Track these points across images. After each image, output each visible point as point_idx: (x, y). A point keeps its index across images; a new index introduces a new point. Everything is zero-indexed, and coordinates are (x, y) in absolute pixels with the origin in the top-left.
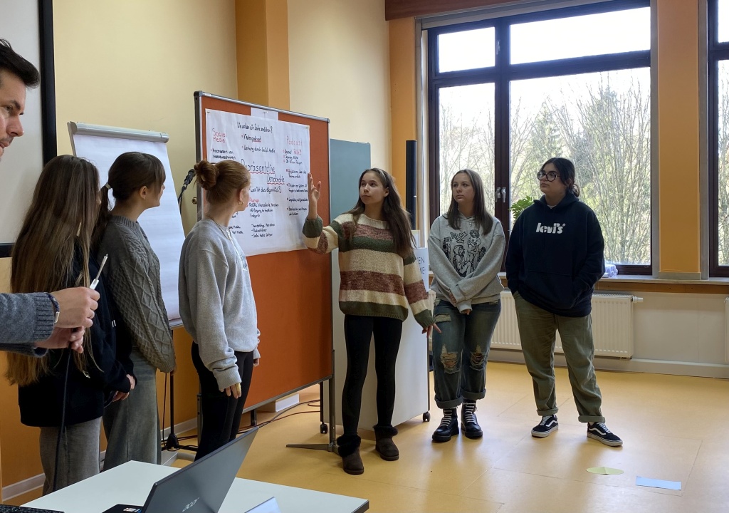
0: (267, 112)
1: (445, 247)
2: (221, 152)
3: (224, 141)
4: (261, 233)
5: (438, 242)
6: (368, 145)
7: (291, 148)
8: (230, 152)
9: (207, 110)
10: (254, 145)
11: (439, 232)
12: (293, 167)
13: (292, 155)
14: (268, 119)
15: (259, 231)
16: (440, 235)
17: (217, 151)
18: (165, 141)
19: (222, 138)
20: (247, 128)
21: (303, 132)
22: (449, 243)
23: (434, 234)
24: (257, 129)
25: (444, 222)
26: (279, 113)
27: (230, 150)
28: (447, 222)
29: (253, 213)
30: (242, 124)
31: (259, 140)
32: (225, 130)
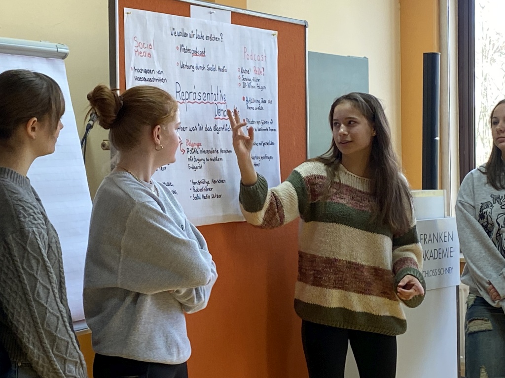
0: (215, 11)
1: (482, 216)
2: (146, 72)
3: (150, 55)
4: (205, 193)
5: (471, 210)
6: (365, 61)
7: (251, 65)
8: (159, 72)
9: (126, 10)
10: (196, 61)
11: (473, 194)
12: (252, 93)
13: (251, 76)
14: (215, 23)
15: (202, 190)
16: (474, 199)
17: (140, 71)
18: (64, 56)
19: (147, 51)
20: (185, 35)
21: (268, 41)
22: (489, 210)
23: (465, 196)
24: (199, 37)
25: (479, 179)
26: (232, 12)
27: (158, 68)
28: (484, 178)
29: (192, 163)
30: (178, 30)
31: (203, 54)
32: (152, 38)
